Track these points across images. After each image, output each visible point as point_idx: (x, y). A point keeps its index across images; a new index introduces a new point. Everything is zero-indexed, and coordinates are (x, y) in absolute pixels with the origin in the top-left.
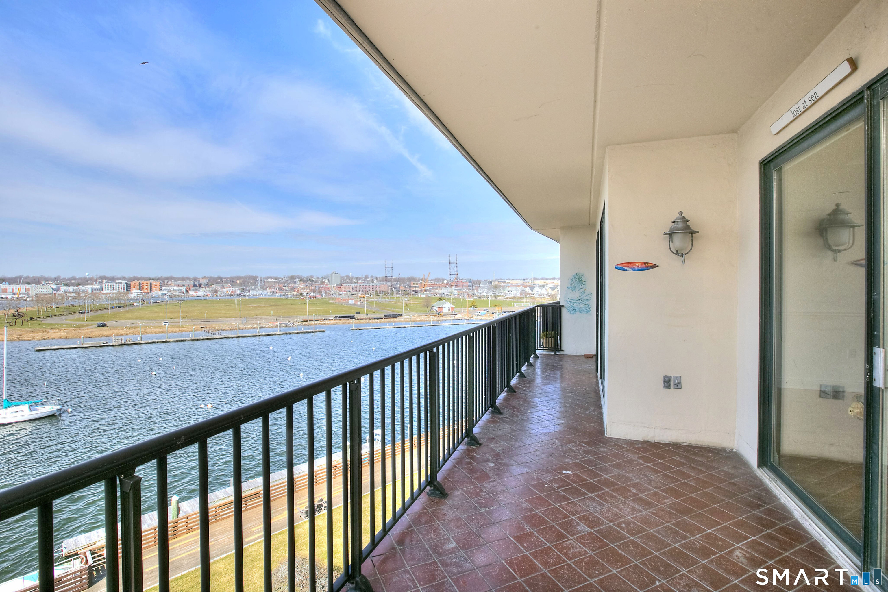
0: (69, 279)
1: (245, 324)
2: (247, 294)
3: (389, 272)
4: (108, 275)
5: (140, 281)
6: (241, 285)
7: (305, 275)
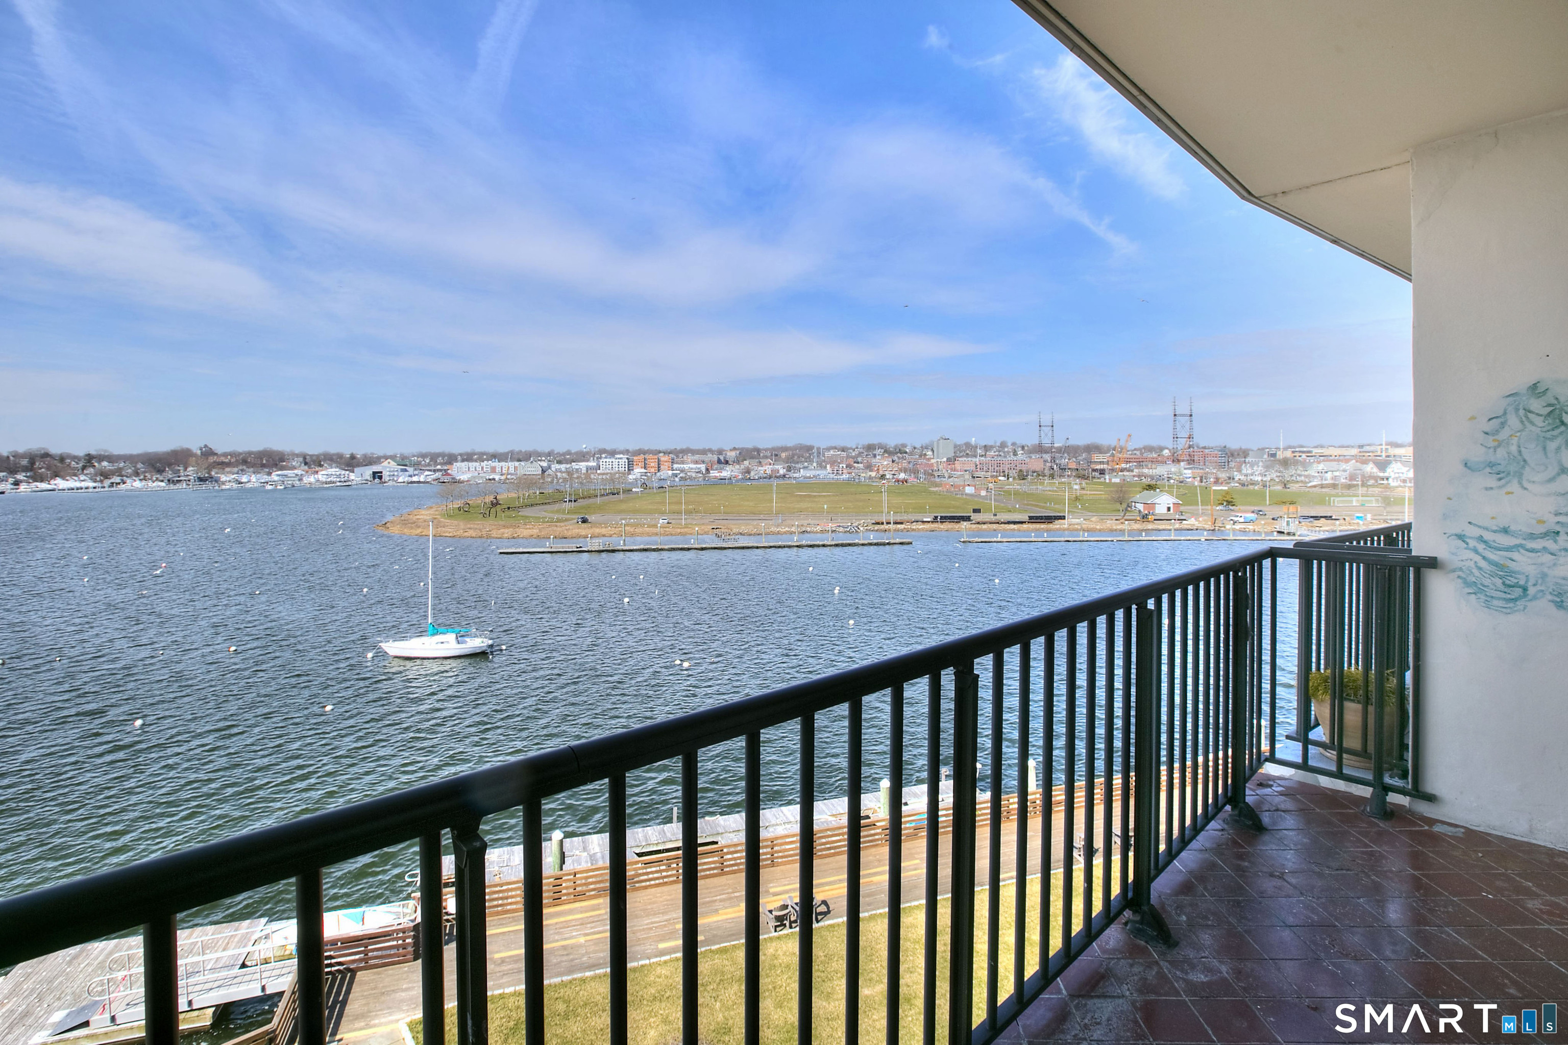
0: (564, 454)
1: (778, 526)
2: (795, 475)
3: (1046, 435)
4: (608, 448)
5: (646, 456)
6: (789, 460)
7: (892, 443)
